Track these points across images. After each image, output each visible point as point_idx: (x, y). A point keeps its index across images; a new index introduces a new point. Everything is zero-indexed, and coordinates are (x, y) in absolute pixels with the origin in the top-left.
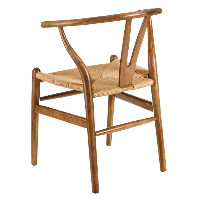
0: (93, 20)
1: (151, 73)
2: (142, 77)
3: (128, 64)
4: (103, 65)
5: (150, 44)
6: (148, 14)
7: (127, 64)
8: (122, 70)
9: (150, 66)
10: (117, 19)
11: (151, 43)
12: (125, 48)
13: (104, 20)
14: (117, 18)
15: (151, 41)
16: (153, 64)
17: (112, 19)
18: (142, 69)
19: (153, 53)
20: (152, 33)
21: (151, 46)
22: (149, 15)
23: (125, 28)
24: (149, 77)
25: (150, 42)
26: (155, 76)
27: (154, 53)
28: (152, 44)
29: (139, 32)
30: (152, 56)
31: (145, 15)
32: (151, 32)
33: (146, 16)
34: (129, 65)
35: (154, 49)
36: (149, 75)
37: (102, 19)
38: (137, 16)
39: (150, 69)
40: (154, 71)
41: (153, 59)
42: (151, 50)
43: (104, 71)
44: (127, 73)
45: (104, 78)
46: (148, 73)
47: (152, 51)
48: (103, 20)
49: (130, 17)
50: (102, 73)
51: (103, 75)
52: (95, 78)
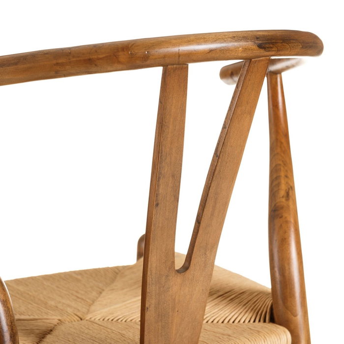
0: (16, 64)
1: (280, 302)
2: (247, 316)
3: (179, 263)
4: (106, 270)
5: (279, 184)
6: (260, 46)
7: (173, 262)
8: (151, 288)
9: (277, 275)
10: (119, 62)
11: (283, 181)
12: (161, 191)
13: (62, 65)
14: (123, 57)
15: (282, 174)
16: (289, 264)
17: (99, 59)
18: (245, 286)
19: (287, 222)
20: (285, 144)
21: (282, 193)
22: (262, 52)
23: (160, 102)
24: (272, 320)
25: (278, 178)
26: (296, 316)
27: (292, 221)
28: (283, 187)
29: (224, 127)
30: (285, 232)
31: (245, 50)
32: (283, 140)
33: (249, 54)
34: (186, 268)
35: (291, 206)
36: (274, 311)
37: (55, 62)
38: (211, 51)
39: (278, 287)
40: (292, 295)
41: (289, 245)
42: (282, 208)
43: (104, 294)
44: (174, 300)
45: (93, 322)
46: (269, 302)
47: (285, 215)
48: (57, 64)
49: (179, 55)
50: (93, 302)
51: (93, 308)
52: (55, 322)
